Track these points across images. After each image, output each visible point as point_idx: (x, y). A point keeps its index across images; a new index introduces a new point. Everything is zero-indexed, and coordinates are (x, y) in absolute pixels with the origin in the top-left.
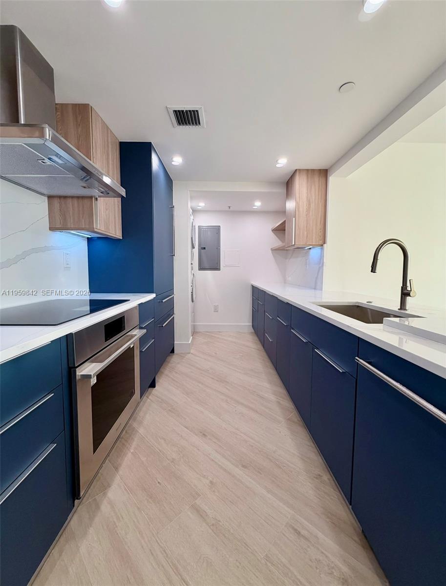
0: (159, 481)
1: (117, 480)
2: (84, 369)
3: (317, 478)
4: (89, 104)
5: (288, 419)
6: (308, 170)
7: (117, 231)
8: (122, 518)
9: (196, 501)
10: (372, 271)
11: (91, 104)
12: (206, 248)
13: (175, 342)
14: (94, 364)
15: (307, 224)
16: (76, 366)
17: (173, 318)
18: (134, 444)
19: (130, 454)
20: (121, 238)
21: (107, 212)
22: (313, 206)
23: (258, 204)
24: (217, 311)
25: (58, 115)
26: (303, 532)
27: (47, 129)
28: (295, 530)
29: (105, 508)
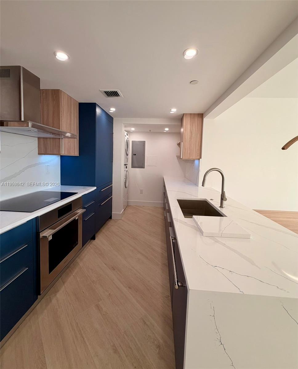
0: (83, 291)
1: (63, 289)
2: (45, 233)
3: (166, 297)
4: (59, 90)
5: (164, 264)
6: (191, 114)
7: (76, 152)
8: (61, 307)
9: (99, 303)
10: (202, 186)
11: (61, 89)
12: (136, 154)
13: (112, 213)
14: (51, 230)
15: (190, 146)
16: (40, 231)
17: (112, 197)
18: (76, 271)
19: (72, 276)
20: (78, 156)
21: (69, 144)
22: (193, 135)
23: (167, 129)
24: (142, 193)
25: (44, 95)
26: (148, 323)
27: (30, 123)
28: (144, 321)
29: (54, 301)
